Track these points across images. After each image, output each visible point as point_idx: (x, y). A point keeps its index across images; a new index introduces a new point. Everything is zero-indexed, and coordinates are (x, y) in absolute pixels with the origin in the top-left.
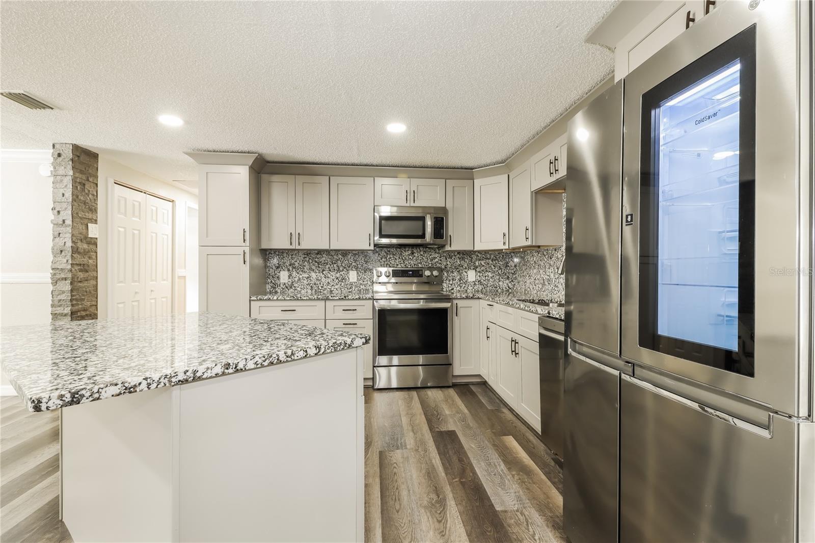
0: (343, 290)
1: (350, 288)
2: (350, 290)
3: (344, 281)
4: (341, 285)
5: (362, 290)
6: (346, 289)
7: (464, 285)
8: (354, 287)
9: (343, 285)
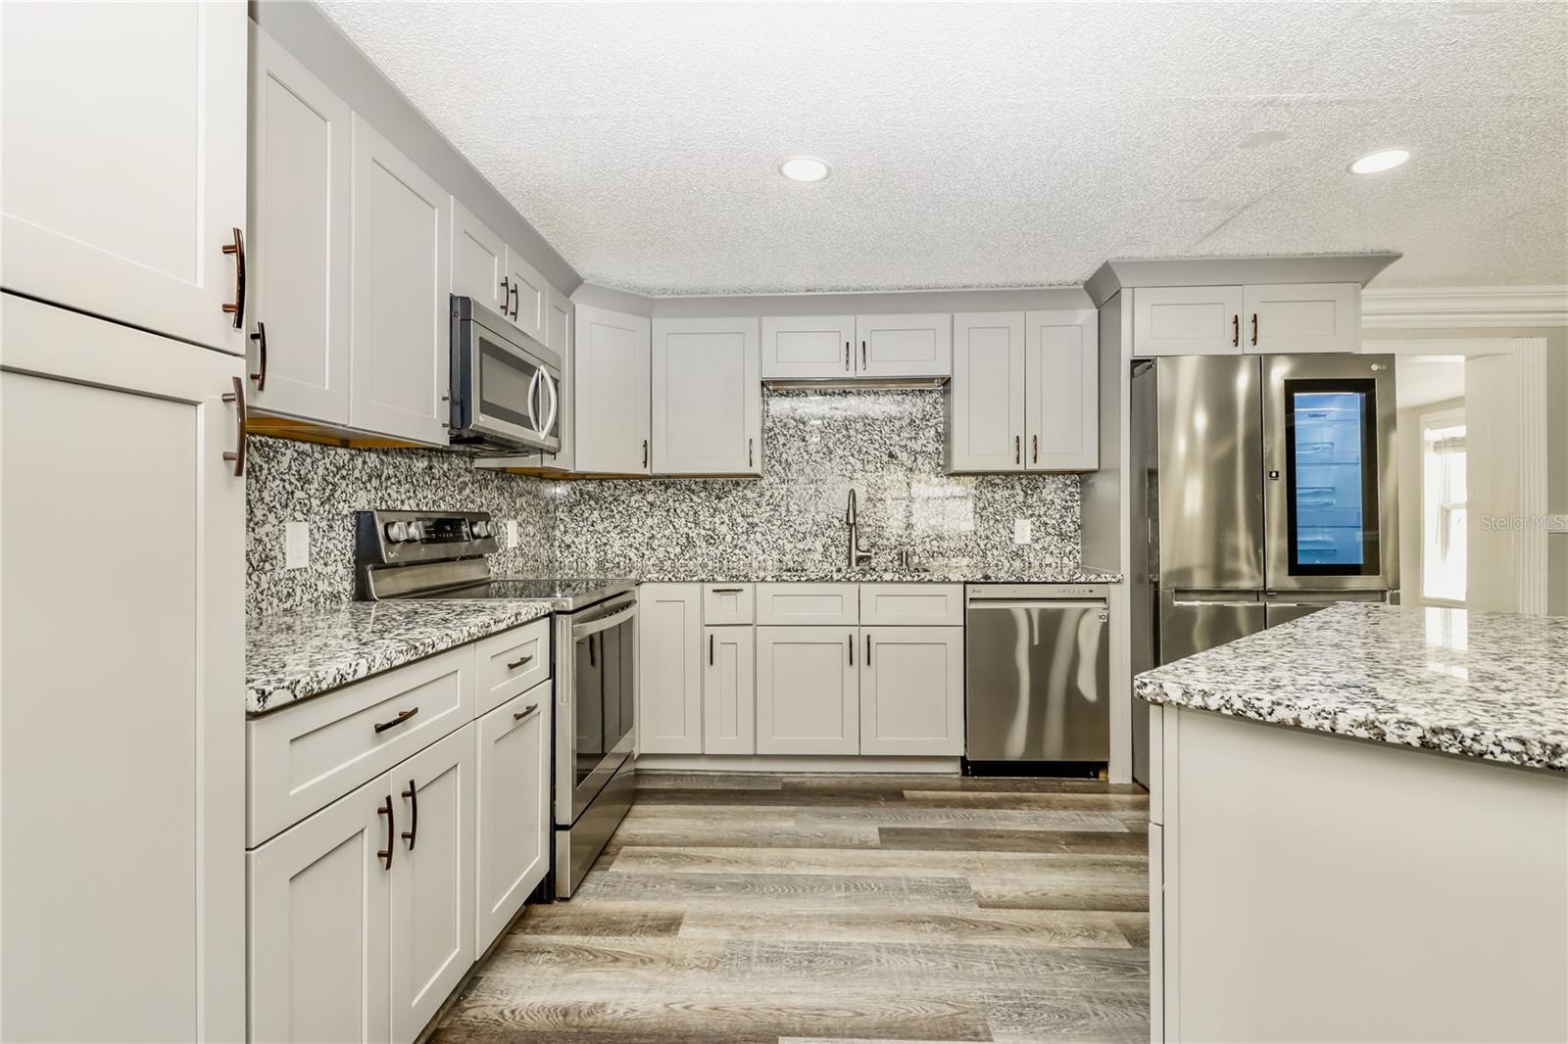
0: (264, 605)
1: (289, 595)
2: (287, 605)
3: (268, 566)
4: (258, 585)
5: (322, 600)
6: (275, 601)
7: (503, 559)
8: (298, 590)
9: (264, 586)
